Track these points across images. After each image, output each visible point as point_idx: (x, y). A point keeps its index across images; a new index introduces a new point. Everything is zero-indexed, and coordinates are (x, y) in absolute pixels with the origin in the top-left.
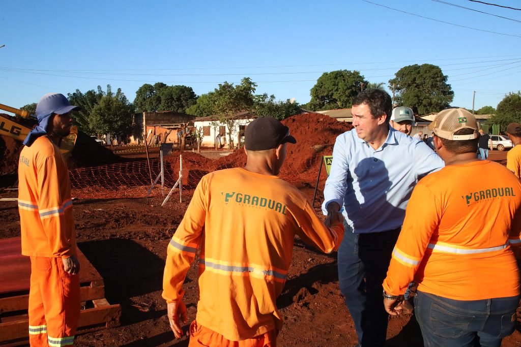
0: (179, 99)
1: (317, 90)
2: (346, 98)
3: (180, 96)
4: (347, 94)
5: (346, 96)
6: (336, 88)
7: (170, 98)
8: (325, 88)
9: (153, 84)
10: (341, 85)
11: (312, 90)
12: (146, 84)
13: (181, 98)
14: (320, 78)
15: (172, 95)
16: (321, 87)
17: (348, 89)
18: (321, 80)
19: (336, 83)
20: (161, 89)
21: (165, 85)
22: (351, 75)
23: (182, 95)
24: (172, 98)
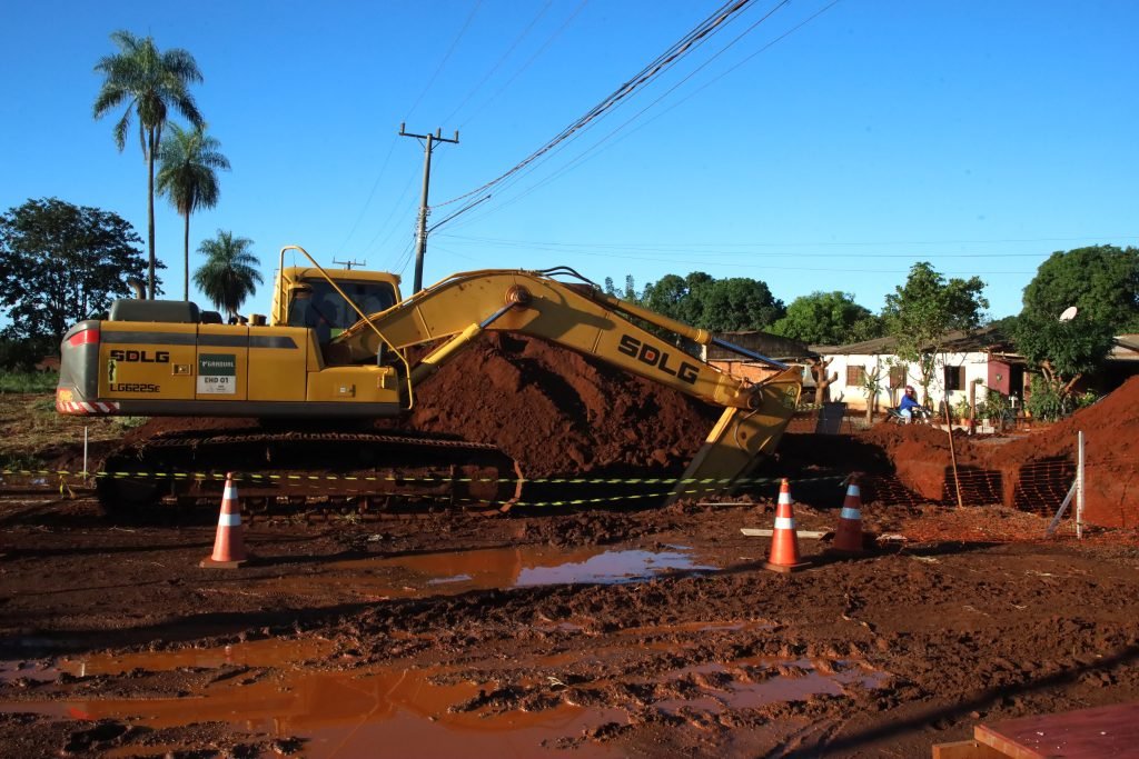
0: (741, 306)
1: (1039, 290)
2: (1110, 308)
3: (744, 301)
4: (1112, 298)
5: (1111, 303)
6: (1085, 284)
7: (723, 304)
8: (1057, 285)
9: (684, 275)
10: (1097, 278)
11: (1027, 290)
12: (669, 276)
13: (747, 305)
14: (1047, 263)
15: (727, 298)
16: (1048, 283)
17: (1116, 287)
18: (1049, 267)
19: (1086, 275)
20: (702, 285)
21: (709, 277)
22: (1120, 257)
23: (749, 297)
24: (727, 304)
